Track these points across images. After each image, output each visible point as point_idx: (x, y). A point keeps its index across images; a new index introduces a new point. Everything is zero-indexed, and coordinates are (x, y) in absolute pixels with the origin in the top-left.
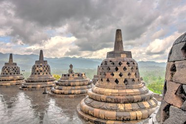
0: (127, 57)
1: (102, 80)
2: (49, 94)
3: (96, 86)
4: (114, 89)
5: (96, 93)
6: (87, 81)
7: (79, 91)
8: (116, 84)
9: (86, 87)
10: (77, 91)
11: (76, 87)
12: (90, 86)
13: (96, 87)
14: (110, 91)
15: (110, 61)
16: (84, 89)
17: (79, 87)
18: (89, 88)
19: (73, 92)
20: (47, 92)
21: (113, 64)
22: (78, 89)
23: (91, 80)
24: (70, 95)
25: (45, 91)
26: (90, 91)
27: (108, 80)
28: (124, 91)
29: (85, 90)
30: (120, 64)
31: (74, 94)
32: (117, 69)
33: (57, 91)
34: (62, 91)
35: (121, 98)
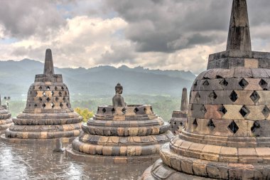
0: (260, 66)
1: (195, 123)
2: (68, 154)
3: (181, 137)
4: (227, 145)
5: (181, 153)
6: (157, 124)
7: (139, 148)
8: (230, 133)
9: (154, 138)
10: (132, 149)
11: (131, 139)
12: (163, 137)
13: (181, 141)
14: (217, 149)
15: (218, 77)
16: (151, 143)
17: (138, 139)
18: (161, 142)
19: (123, 149)
20: (63, 149)
21: (225, 83)
22: (136, 144)
23: (166, 124)
24: (116, 158)
25: (58, 145)
26: (165, 149)
27: (211, 124)
28: (251, 151)
29: (152, 147)
30: (242, 84)
31: (126, 155)
32: (234, 97)
33: (86, 146)
34: (98, 148)
35: (245, 167)
